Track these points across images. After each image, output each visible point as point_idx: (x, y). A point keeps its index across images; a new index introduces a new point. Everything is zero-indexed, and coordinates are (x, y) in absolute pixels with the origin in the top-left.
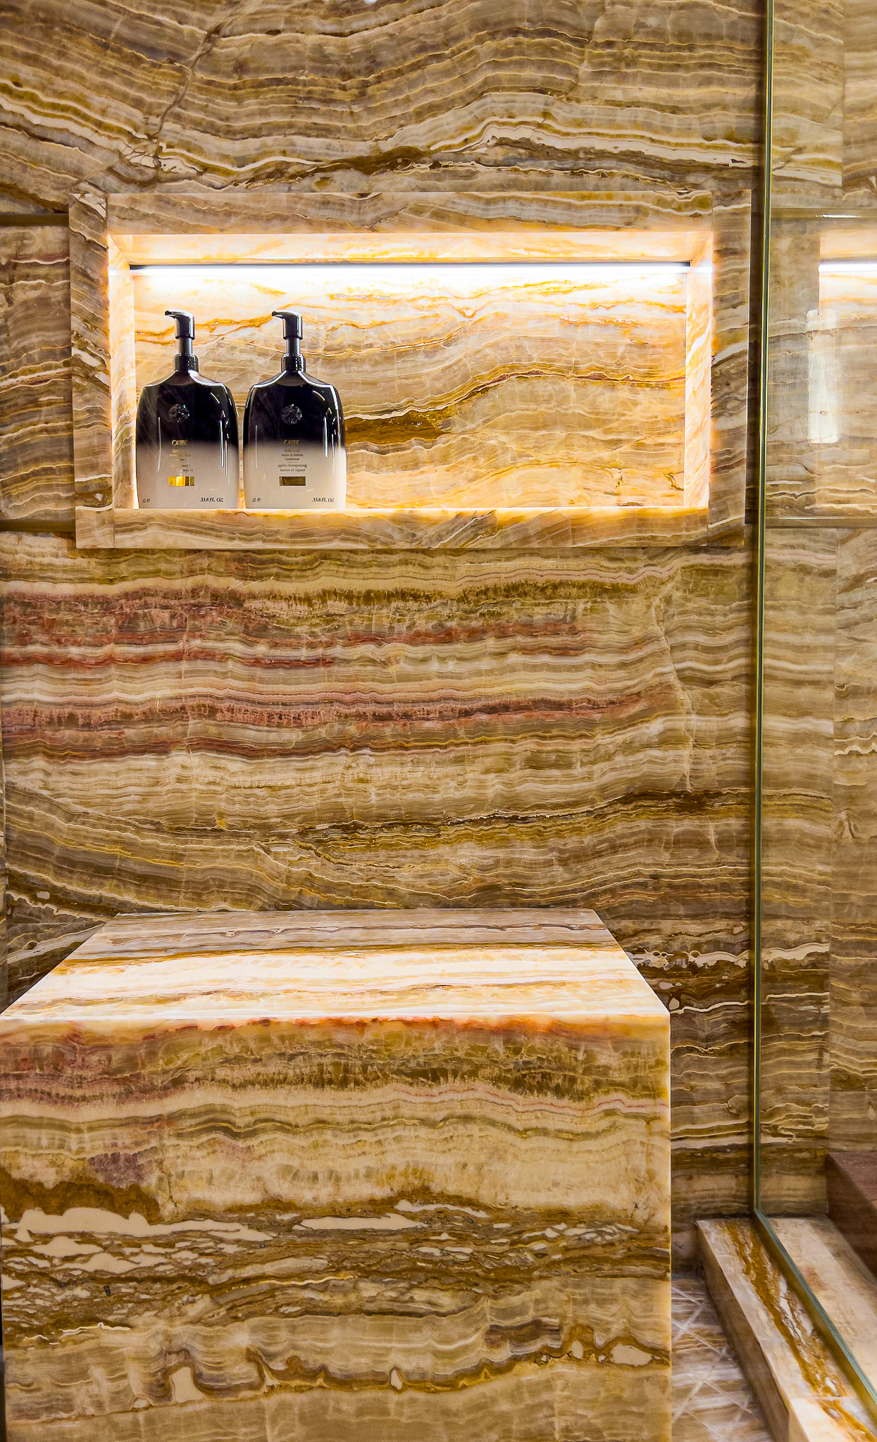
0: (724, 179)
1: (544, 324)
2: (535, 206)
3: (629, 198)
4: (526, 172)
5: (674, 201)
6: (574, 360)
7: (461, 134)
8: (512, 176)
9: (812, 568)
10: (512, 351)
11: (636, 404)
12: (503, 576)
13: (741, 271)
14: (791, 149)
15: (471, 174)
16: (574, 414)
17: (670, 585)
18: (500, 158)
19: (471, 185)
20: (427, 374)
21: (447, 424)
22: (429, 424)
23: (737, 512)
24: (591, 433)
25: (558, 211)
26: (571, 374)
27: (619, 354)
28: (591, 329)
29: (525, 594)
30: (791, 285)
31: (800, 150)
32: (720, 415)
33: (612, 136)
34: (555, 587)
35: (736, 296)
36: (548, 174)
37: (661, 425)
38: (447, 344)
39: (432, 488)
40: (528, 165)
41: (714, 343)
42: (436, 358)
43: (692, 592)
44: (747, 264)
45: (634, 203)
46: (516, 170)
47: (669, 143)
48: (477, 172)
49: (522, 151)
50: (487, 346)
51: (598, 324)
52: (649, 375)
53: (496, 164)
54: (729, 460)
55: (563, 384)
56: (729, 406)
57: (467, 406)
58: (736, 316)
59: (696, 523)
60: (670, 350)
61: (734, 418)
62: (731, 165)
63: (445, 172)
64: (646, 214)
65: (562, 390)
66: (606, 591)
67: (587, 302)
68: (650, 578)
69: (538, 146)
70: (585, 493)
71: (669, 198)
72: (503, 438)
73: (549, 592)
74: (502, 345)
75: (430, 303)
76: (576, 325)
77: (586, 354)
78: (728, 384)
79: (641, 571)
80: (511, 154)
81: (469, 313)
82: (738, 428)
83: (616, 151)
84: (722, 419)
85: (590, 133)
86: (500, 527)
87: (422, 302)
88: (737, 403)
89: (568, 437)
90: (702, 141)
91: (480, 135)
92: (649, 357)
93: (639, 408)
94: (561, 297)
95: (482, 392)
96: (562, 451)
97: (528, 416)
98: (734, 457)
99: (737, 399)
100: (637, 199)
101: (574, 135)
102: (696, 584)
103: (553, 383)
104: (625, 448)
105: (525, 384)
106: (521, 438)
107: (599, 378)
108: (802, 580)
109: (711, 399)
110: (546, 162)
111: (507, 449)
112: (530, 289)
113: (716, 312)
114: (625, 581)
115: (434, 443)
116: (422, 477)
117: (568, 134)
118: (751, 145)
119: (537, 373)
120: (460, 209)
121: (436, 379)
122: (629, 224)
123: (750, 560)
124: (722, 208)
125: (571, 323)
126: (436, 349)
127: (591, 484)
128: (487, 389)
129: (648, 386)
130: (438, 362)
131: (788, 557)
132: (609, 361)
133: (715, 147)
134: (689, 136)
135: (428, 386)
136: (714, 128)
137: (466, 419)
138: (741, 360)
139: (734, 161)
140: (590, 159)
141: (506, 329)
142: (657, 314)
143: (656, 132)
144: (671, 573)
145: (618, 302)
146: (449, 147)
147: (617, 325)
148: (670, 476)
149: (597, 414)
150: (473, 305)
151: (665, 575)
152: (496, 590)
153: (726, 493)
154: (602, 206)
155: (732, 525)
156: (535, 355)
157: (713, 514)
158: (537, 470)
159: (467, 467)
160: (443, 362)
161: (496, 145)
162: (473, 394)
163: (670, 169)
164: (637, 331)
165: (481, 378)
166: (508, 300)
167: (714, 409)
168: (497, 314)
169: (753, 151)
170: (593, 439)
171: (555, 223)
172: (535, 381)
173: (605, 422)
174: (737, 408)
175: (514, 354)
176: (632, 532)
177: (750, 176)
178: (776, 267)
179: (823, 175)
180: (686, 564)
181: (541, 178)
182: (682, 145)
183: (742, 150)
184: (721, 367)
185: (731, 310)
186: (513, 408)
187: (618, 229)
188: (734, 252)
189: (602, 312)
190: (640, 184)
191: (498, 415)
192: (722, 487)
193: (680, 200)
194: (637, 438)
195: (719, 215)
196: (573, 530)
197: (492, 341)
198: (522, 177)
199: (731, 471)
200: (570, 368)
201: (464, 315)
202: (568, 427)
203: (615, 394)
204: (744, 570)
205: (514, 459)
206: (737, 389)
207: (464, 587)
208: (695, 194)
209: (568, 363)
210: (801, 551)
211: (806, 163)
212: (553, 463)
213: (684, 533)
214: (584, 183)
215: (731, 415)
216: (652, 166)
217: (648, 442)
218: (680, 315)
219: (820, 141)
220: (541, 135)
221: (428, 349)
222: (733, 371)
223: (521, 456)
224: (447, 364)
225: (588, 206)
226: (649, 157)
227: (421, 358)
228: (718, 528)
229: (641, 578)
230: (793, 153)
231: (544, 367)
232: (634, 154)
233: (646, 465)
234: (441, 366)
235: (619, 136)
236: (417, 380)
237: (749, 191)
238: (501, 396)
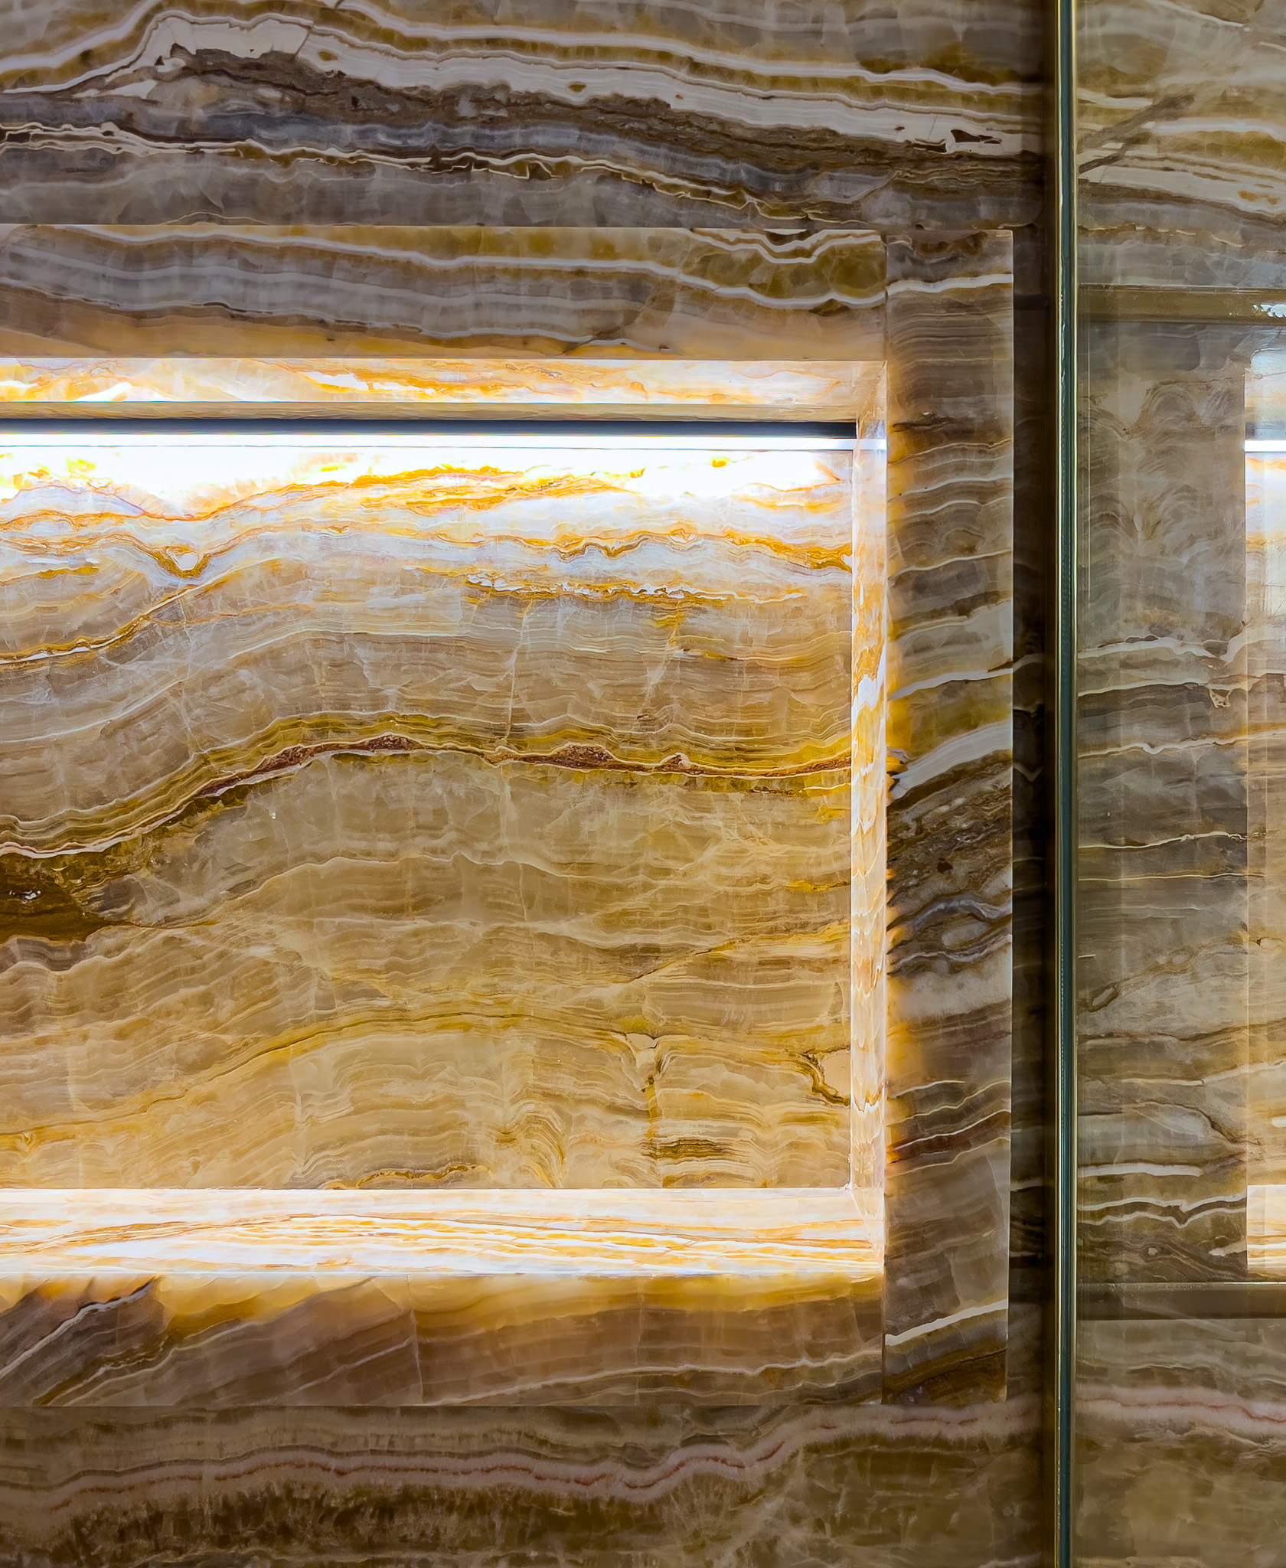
0: (931, 191)
1: (419, 597)
2: (289, 274)
3: (607, 250)
4: (285, 161)
5: (756, 260)
6: (510, 704)
7: (69, 37)
8: (240, 171)
9: (1236, 1449)
10: (319, 676)
11: (702, 839)
12: (209, 1471)
13: (984, 493)
14: (1145, 103)
15: (107, 164)
16: (511, 869)
17: (773, 1505)
18: (199, 114)
19: (102, 199)
20: (58, 745)
21: (123, 894)
22: (62, 895)
23: (985, 1291)
24: (564, 927)
25: (369, 289)
26: (501, 747)
27: (649, 689)
28: (563, 613)
29: (286, 1533)
30: (1152, 529)
31: (1172, 106)
32: (918, 969)
33: (564, 52)
34: (386, 1510)
35: (970, 574)
36: (358, 167)
37: (778, 904)
38: (120, 655)
39: (72, 1090)
40: (292, 140)
41: (896, 728)
42: (84, 698)
43: (842, 1526)
44: (1004, 472)
45: (625, 265)
46: (250, 153)
47: (749, 77)
48: (125, 157)
49: (271, 94)
50: (243, 662)
51: (584, 601)
52: (742, 753)
53: (185, 134)
54: (954, 1118)
55: (477, 778)
56: (948, 939)
57: (180, 843)
58: (972, 639)
59: (844, 1327)
60: (805, 678)
61: (968, 978)
62: (952, 147)
63: (16, 154)
64: (666, 304)
65: (477, 797)
66: (559, 1524)
67: (550, 536)
68: (700, 1479)
69: (323, 78)
70: (547, 1111)
71: (740, 253)
72: (293, 941)
73: (365, 1526)
74: (291, 657)
75: (69, 532)
76: (517, 601)
77: (547, 689)
78: (944, 867)
79: (673, 1459)
80: (234, 104)
81: (186, 563)
82: (980, 1013)
83: (577, 99)
84: (925, 983)
85: (492, 42)
86: (176, 1335)
87: (44, 530)
88: (976, 928)
89: (494, 938)
90: (855, 71)
91: (132, 41)
92: (739, 701)
93: (711, 852)
94: (472, 516)
95: (227, 799)
96: (477, 981)
97: (371, 872)
98: (970, 1109)
99: (975, 916)
100: (633, 253)
101: (442, 45)
102: (857, 1503)
103: (448, 775)
104: (668, 972)
105: (361, 777)
106: (346, 939)
107: (590, 760)
108: (1204, 1489)
109: (886, 915)
110: (349, 130)
111: (306, 974)
112: (372, 493)
113: (900, 626)
114: (620, 1492)
115: (78, 954)
116: (41, 1055)
117: (421, 43)
118: (1013, 89)
119: (397, 744)
120: (39, 279)
121: (87, 759)
122: (606, 334)
123: (1032, 1424)
124: (917, 287)
125: (501, 597)
126: (85, 670)
127: (566, 1083)
128: (243, 792)
129: (736, 785)
130: (91, 708)
131: (1156, 1414)
132: (618, 713)
133: (902, 92)
134: (813, 56)
135: (61, 779)
136: (896, 33)
137: (177, 879)
138: (987, 786)
139: (960, 136)
140: (492, 122)
141: (300, 613)
142: (761, 570)
143: (708, 43)
144: (773, 1465)
145: (644, 537)
146: (32, 76)
147: (640, 602)
148: (809, 1060)
149: (585, 867)
150: (202, 538)
151: (754, 1474)
152: (184, 1520)
153: (943, 1228)
154: (517, 273)
155: (967, 1335)
156: (391, 691)
157: (900, 1297)
158: (396, 1039)
159: (180, 1026)
160: (106, 708)
161: (186, 72)
162: (198, 804)
163: (752, 157)
164: (702, 623)
165: (223, 757)
166: (306, 526)
167: (898, 947)
168: (273, 568)
169: (1022, 106)
170: (572, 943)
171: (361, 329)
172: (390, 769)
173: (607, 892)
174: (980, 943)
175: (324, 687)
176: (628, 1357)
177: (1014, 184)
178: (1100, 470)
179: (1249, 185)
180: (821, 1436)
181: (330, 179)
182: (794, 82)
183: (989, 102)
184: (919, 808)
185: (952, 623)
186: (323, 847)
187: (569, 349)
188: (962, 432)
189: (596, 564)
190: (659, 204)
191: (279, 868)
192: (931, 1208)
193: (776, 258)
194: (705, 942)
195: (909, 308)
196: (427, 1350)
197: (258, 647)
198: (273, 175)
199: (961, 1157)
200: (499, 732)
201: (170, 567)
202: (493, 905)
203: (637, 809)
204: (1015, 1457)
205: (326, 1002)
206: (976, 882)
207: (78, 1509)
208: (830, 238)
209: (495, 713)
210: (1200, 1393)
211: (1193, 147)
212: (445, 1017)
213: (805, 1361)
214: (472, 196)
215: (955, 969)
216: (695, 147)
217: (739, 954)
218: (832, 576)
219: (1237, 79)
220: (331, 45)
221: (61, 668)
222: (961, 823)
223: (349, 993)
224: (119, 715)
225: (469, 275)
226: (687, 119)
227: (39, 697)
228: (919, 1344)
229: (674, 1481)
230: (1151, 114)
231: (419, 725)
232: (635, 108)
233: (733, 1026)
234: (101, 722)
235: (587, 51)
236: (25, 761)
237: (1007, 235)
238: (286, 813)
